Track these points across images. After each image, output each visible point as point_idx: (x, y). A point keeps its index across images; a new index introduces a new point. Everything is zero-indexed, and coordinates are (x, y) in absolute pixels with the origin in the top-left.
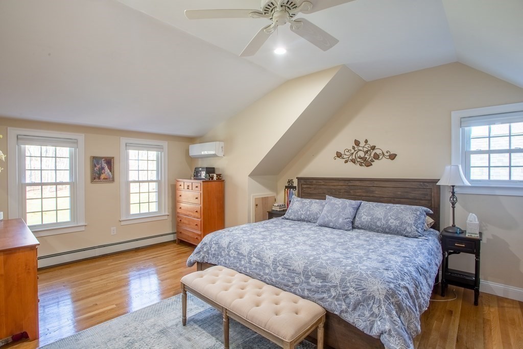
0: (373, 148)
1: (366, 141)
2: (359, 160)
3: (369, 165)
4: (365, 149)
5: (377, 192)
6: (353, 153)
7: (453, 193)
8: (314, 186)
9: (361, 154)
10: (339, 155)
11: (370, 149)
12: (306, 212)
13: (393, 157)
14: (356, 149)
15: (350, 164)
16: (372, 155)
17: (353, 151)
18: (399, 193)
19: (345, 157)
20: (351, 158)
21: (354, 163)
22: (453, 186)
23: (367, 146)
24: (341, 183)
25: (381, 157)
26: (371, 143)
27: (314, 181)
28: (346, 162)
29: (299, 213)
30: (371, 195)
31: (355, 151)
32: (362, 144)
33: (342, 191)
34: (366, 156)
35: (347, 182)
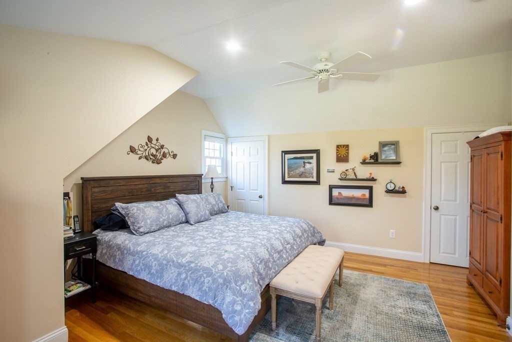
0: (162, 147)
1: (157, 140)
2: (151, 157)
3: (159, 162)
4: (157, 147)
5: (171, 188)
6: (146, 150)
7: (212, 182)
9: (153, 151)
10: (132, 150)
11: (160, 147)
13: (175, 156)
14: (149, 146)
15: (143, 160)
16: (162, 154)
17: (146, 147)
18: (184, 186)
19: (139, 152)
20: (144, 154)
21: (147, 159)
22: (212, 178)
23: (157, 144)
24: (144, 182)
25: (168, 156)
26: (161, 142)
28: (140, 158)
30: (168, 190)
31: (148, 147)
32: (154, 142)
33: (144, 190)
34: (157, 154)
35: (149, 180)
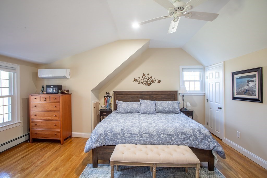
0: (151, 77)
1: (148, 74)
2: (145, 83)
3: (149, 85)
4: (148, 78)
5: (154, 97)
6: (142, 80)
7: (183, 96)
8: (123, 95)
9: (146, 80)
10: (135, 80)
11: (150, 78)
12: (131, 109)
13: (159, 82)
14: (144, 78)
15: (141, 84)
16: (151, 81)
17: (142, 78)
18: (163, 97)
19: (138, 81)
20: (141, 82)
21: (143, 84)
22: (183, 93)
23: (148, 77)
24: (138, 93)
25: (154, 82)
26: (150, 75)
27: (124, 93)
28: (139, 83)
29: (127, 109)
30: (152, 98)
31: (143, 78)
32: (146, 75)
33: (138, 97)
34: (148, 81)
35: (141, 93)
